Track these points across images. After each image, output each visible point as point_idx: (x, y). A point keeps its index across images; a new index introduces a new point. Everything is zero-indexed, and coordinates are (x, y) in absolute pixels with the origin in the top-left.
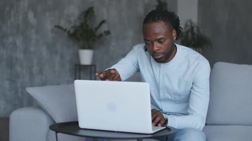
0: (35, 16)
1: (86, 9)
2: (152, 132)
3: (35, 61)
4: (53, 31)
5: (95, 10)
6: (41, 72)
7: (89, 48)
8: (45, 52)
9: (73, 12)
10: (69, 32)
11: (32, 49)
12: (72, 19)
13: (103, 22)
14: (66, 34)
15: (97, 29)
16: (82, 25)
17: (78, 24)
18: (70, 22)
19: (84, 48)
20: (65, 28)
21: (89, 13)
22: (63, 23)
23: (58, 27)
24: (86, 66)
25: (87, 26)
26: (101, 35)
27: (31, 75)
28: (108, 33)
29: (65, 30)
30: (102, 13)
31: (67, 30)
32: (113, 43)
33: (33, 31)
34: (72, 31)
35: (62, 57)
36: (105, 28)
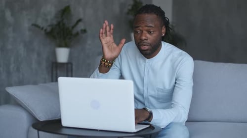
0: (13, 15)
1: (63, 8)
2: (135, 131)
3: (12, 59)
4: (30, 30)
5: (72, 9)
6: (18, 70)
7: (66, 46)
8: (22, 50)
9: (49, 11)
10: (45, 30)
11: (9, 47)
12: (49, 18)
13: (80, 20)
14: (43, 32)
15: (73, 27)
16: (59, 24)
17: (55, 22)
18: (47, 20)
19: (60, 46)
20: (42, 26)
21: (65, 12)
22: (40, 22)
23: (35, 25)
24: (62, 64)
25: (64, 24)
26: (77, 34)
27: (9, 73)
28: (84, 31)
29: (42, 28)
30: (78, 12)
31: (45, 28)
32: (89, 42)
33: (10, 29)
34: (49, 29)
35: (39, 55)
36: (81, 26)
